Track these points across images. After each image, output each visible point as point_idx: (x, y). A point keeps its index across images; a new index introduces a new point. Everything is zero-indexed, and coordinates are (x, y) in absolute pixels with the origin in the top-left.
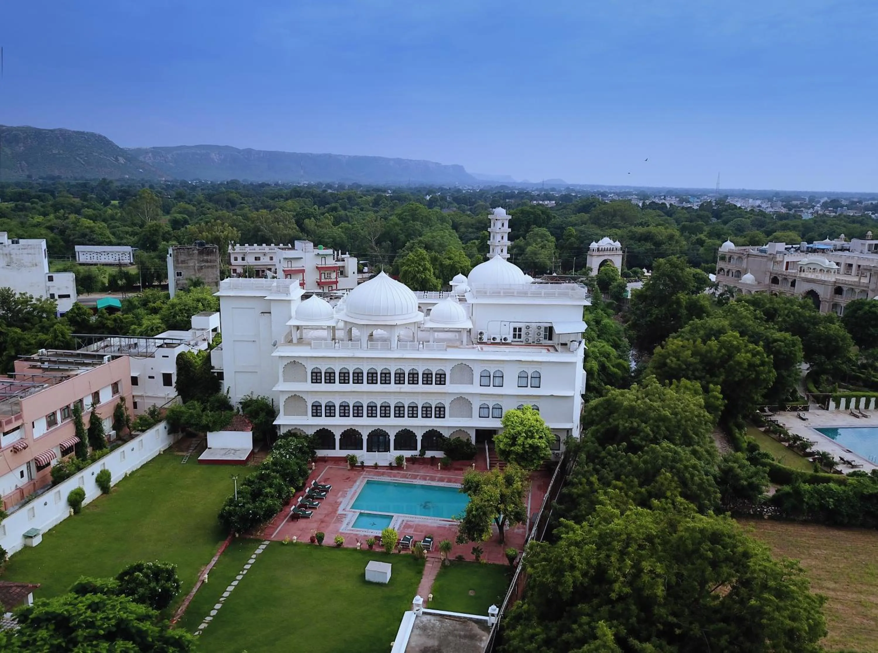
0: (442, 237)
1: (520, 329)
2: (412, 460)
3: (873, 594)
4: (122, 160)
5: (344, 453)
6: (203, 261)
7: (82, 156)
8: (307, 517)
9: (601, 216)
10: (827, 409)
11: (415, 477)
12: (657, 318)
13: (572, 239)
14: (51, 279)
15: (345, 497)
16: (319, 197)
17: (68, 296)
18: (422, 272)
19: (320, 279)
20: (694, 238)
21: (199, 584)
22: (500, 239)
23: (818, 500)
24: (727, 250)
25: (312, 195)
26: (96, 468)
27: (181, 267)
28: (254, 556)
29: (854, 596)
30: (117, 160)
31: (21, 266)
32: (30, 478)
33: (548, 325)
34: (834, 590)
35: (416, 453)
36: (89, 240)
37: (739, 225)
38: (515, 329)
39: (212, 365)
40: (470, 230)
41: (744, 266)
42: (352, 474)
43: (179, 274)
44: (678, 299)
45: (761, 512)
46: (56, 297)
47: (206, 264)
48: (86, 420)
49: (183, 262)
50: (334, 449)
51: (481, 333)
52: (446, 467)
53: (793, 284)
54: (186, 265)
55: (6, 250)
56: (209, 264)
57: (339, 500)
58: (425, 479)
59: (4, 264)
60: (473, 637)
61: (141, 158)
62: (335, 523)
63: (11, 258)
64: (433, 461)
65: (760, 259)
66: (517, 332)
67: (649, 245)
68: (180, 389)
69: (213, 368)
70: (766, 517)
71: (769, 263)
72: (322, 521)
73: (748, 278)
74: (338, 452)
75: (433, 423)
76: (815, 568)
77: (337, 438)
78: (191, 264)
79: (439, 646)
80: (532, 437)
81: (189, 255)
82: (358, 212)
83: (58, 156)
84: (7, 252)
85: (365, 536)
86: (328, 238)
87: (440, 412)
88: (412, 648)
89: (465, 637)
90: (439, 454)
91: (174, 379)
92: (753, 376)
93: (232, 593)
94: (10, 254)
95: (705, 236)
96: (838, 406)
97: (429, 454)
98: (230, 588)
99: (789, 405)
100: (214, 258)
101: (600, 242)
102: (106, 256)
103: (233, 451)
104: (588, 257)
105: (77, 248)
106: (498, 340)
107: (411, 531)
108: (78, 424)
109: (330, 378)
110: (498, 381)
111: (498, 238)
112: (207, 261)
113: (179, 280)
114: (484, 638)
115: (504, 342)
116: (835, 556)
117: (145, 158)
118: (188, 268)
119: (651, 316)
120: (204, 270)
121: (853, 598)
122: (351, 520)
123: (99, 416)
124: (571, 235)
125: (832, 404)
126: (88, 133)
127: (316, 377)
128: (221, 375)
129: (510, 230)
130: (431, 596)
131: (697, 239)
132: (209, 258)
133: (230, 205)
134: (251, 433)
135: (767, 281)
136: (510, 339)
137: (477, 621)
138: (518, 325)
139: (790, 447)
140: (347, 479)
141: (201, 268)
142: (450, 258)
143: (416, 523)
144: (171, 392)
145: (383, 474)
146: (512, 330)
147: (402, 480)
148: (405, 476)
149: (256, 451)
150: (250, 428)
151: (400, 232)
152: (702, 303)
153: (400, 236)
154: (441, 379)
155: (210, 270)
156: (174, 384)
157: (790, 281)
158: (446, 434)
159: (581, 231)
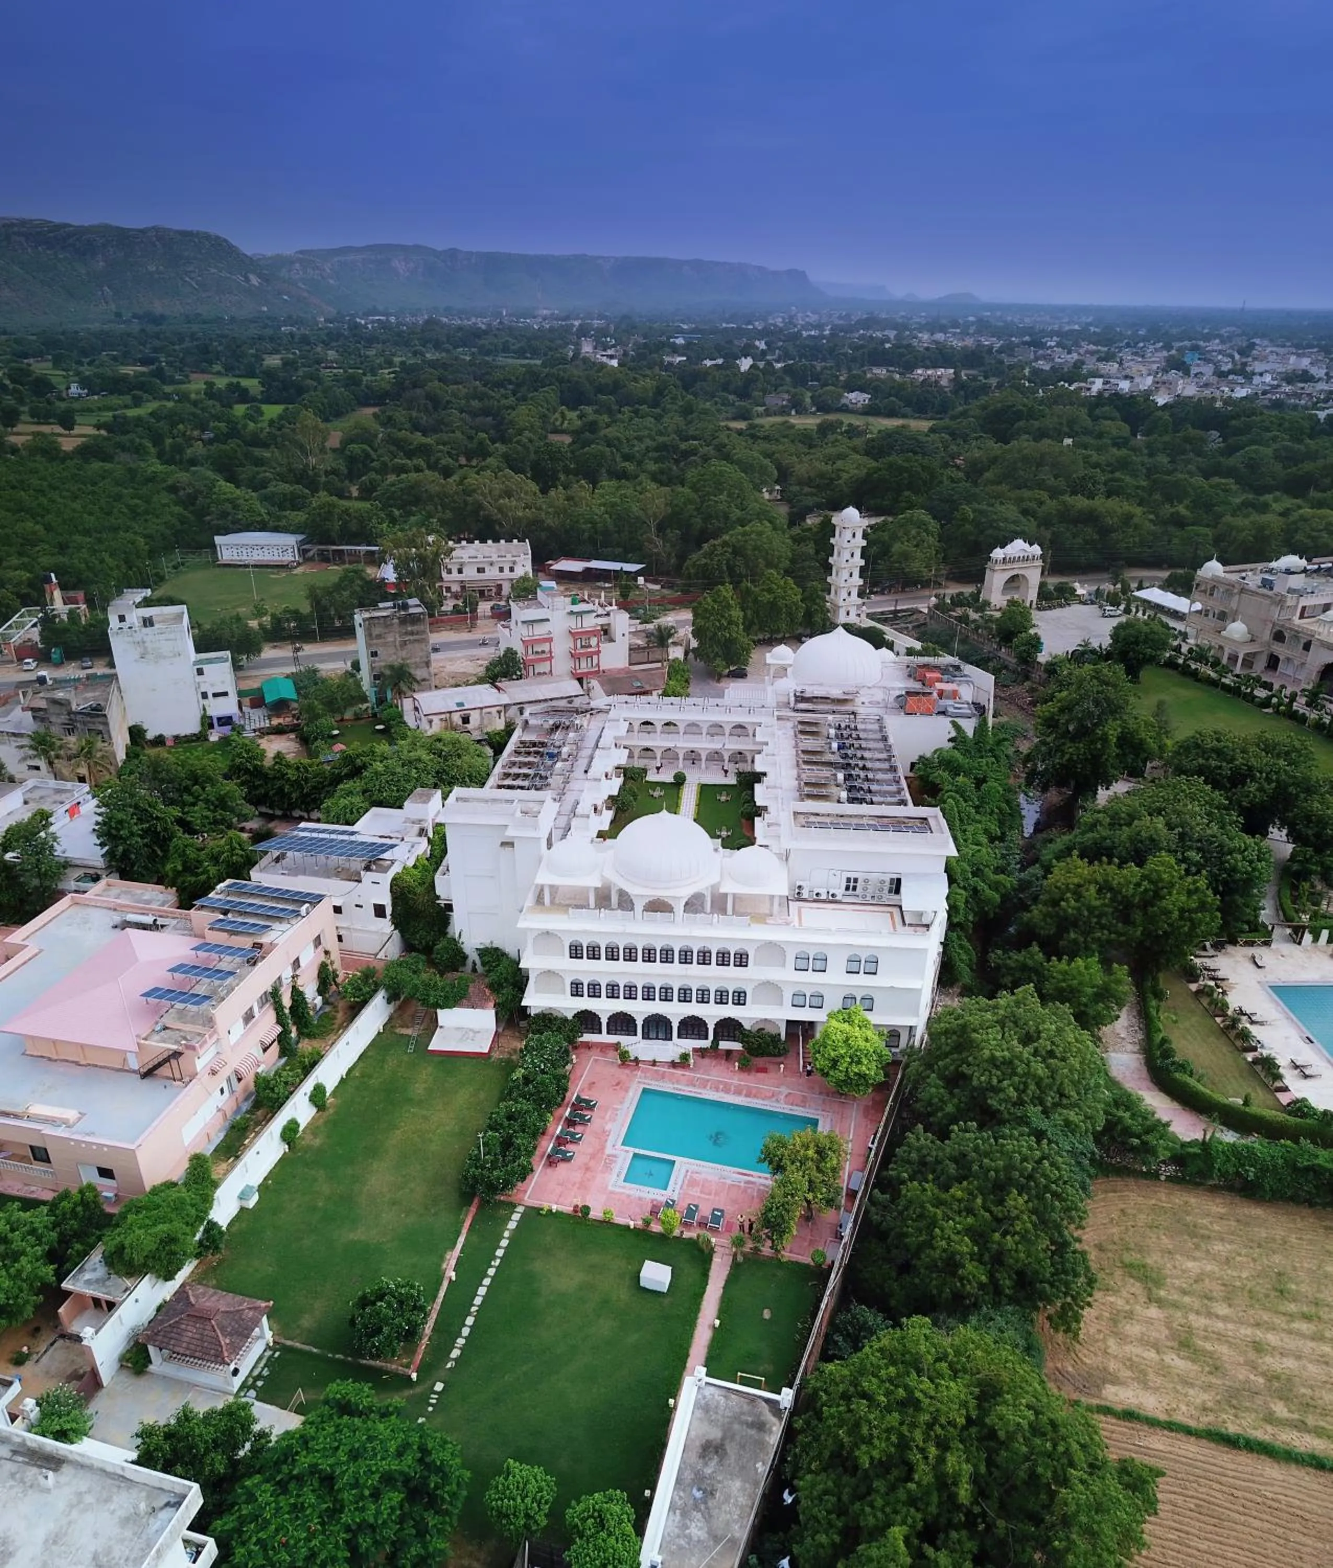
0: (760, 534)
1: (856, 880)
2: (701, 1052)
3: (1274, 1329)
4: (255, 280)
5: (613, 1039)
6: (406, 633)
7: (193, 275)
8: (567, 1160)
9: (1020, 464)
10: (1300, 943)
11: (704, 1084)
12: (1070, 760)
13: (967, 526)
14: (200, 672)
15: (615, 1120)
16: (569, 381)
17: (225, 694)
18: (726, 628)
19: (575, 649)
20: (1168, 509)
21: (445, 1284)
22: (848, 556)
23: (1235, 1166)
24: (1209, 575)
25: (557, 379)
26: (308, 1086)
27: (377, 645)
28: (506, 1234)
29: (1249, 1331)
30: (247, 280)
31: (159, 657)
32: (232, 1092)
33: (895, 876)
34: (1225, 1319)
35: (706, 1044)
36: (233, 523)
37: (1252, 458)
38: (849, 880)
39: (438, 893)
40: (807, 489)
41: (1234, 605)
42: (623, 1074)
43: (374, 654)
44: (1106, 734)
45: (1157, 1171)
46: (210, 695)
47: (411, 638)
48: (287, 1001)
49: (379, 636)
50: (600, 1032)
51: (800, 887)
52: (745, 1068)
53: (1307, 647)
54: (382, 640)
55: (138, 637)
56: (415, 637)
57: (607, 1128)
58: (717, 1090)
59: (137, 657)
60: (761, 1426)
61: (283, 273)
62: (603, 1172)
63: (145, 648)
64: (729, 1053)
65: (1259, 599)
66: (851, 885)
67: (1090, 532)
68: (398, 922)
69: (438, 898)
70: (1163, 1178)
71: (1273, 608)
72: (588, 1169)
73: (1237, 629)
74: (604, 1038)
75: (730, 1011)
76: (1209, 1276)
77: (604, 1022)
78: (390, 639)
79: (723, 1439)
80: (859, 1062)
81: (387, 626)
82: (631, 419)
83: (156, 276)
84: (139, 639)
85: (640, 1199)
86: (585, 523)
87: (740, 998)
88: (693, 1440)
89: (752, 1425)
90: (736, 1046)
91: (389, 910)
92: (1186, 929)
93: (485, 1298)
94: (144, 642)
95: (1187, 507)
96: (1316, 939)
97: (724, 1045)
98: (482, 1291)
99: (1241, 940)
100: (422, 627)
101: (1009, 547)
102: (260, 552)
103: (471, 1034)
104: (988, 571)
105: (218, 539)
106: (823, 897)
107: (695, 1192)
108: (278, 1007)
109: (594, 953)
110: (819, 965)
111: (846, 555)
112: (412, 633)
113: (374, 662)
114: (774, 1429)
115: (832, 900)
116: (1240, 1255)
117: (290, 271)
118: (385, 645)
119: (1063, 756)
120: (409, 646)
121: (1246, 1336)
122: (622, 1168)
123: (301, 989)
124: (965, 519)
125: (1308, 937)
126: (198, 233)
127: (576, 952)
128: (449, 907)
129: (863, 563)
130: (717, 1322)
131: (1172, 514)
132: (415, 628)
133: (430, 406)
134: (493, 1012)
135: (1267, 636)
136: (840, 892)
137: (768, 1401)
138: (852, 875)
139: (1225, 1031)
140: (618, 1084)
141: (404, 643)
142: (770, 591)
143: (703, 1176)
144: (386, 926)
145: (663, 1076)
146: (844, 881)
147: (688, 1091)
148: (691, 1083)
149: (500, 1030)
150: (492, 1004)
151: (695, 513)
152: (1143, 735)
153: (693, 520)
154: (742, 960)
155: (416, 645)
156: (389, 917)
157: (1303, 641)
158: (747, 1026)
159: (981, 512)
